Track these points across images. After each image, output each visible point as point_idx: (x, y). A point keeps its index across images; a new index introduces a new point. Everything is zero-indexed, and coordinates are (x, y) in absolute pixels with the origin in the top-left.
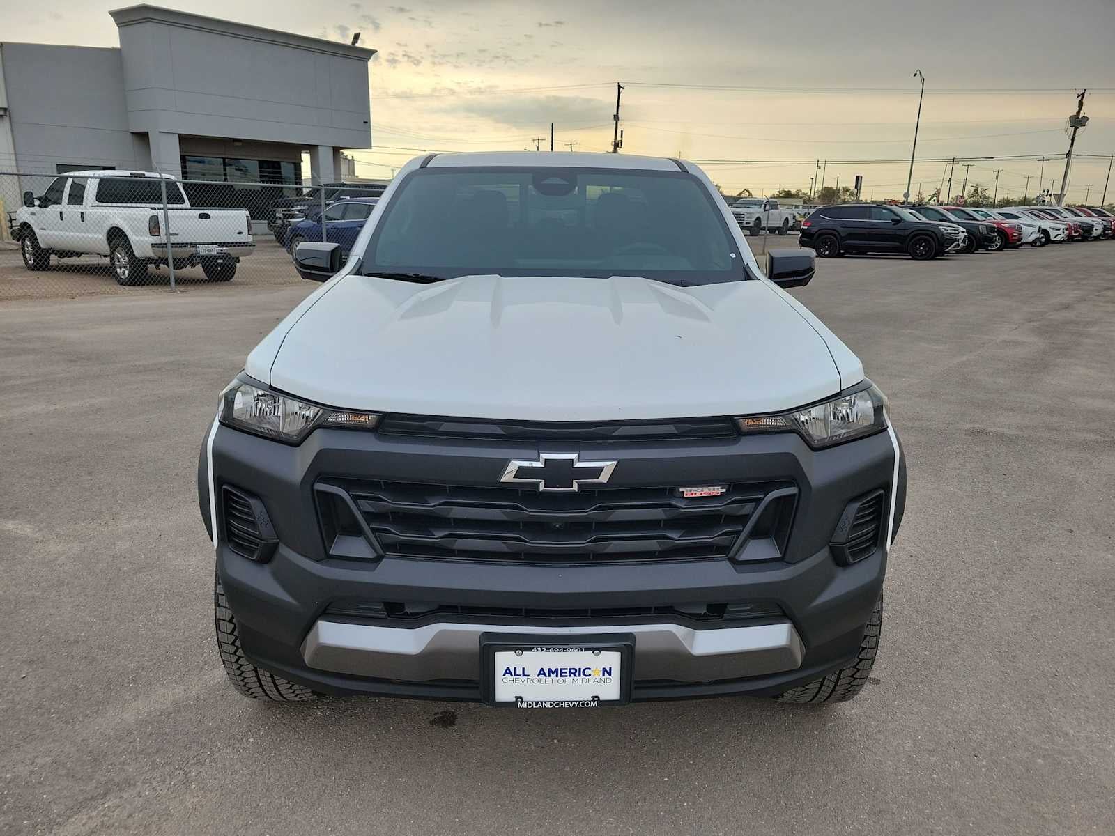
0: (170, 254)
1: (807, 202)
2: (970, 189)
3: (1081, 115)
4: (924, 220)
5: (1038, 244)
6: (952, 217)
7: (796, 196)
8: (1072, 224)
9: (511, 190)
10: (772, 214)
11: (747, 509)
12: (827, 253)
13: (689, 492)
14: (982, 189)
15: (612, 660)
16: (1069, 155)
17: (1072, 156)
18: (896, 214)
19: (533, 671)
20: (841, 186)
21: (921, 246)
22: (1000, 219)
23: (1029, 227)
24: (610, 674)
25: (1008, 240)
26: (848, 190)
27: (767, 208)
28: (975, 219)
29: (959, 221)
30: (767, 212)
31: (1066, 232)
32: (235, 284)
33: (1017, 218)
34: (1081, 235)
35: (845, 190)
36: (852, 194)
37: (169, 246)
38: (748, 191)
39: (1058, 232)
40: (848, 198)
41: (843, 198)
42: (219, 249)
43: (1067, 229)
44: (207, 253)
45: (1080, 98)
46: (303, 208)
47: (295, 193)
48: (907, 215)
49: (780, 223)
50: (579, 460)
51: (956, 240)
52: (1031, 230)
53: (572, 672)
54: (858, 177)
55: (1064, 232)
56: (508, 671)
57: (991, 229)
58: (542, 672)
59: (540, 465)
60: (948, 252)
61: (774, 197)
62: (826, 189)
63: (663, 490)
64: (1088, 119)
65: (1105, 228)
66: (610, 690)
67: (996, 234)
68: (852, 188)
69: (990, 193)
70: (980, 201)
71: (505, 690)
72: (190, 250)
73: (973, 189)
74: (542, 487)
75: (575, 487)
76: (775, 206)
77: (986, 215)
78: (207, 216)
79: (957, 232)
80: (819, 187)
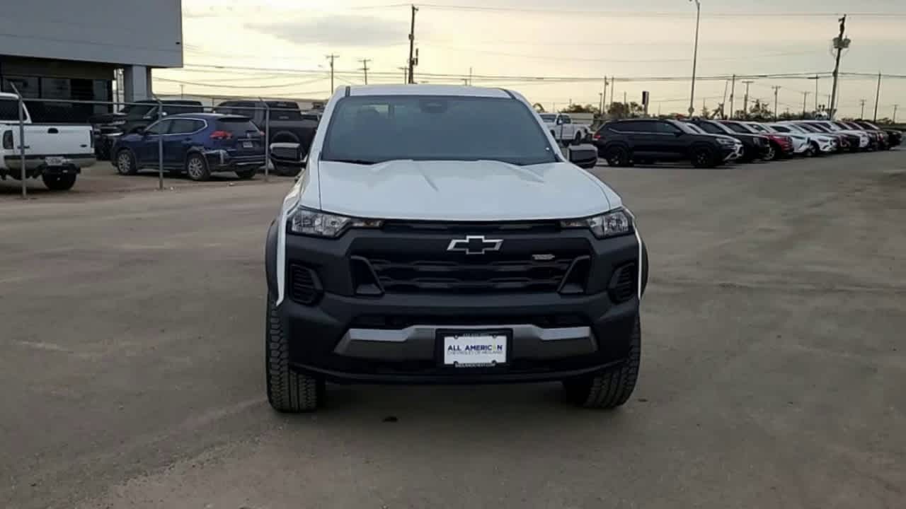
0: (23, 164)
1: (598, 115)
2: (751, 105)
3: (844, 37)
4: (703, 133)
5: (809, 154)
6: (729, 131)
7: (586, 111)
8: (839, 136)
9: (382, 109)
10: (565, 128)
11: (565, 267)
12: (617, 163)
13: (537, 257)
14: (763, 105)
15: (502, 340)
16: (835, 73)
17: (839, 75)
18: (677, 128)
19: (463, 348)
20: (629, 101)
21: (701, 156)
22: (772, 131)
23: (800, 139)
24: (501, 348)
25: (781, 151)
26: (636, 105)
27: (560, 122)
28: (750, 132)
29: (735, 133)
30: (560, 126)
31: (834, 144)
32: (77, 192)
33: (788, 131)
34: (848, 146)
35: (634, 105)
36: (640, 109)
37: (23, 157)
38: (540, 105)
39: (826, 144)
40: (636, 113)
41: (631, 112)
42: (64, 160)
43: (834, 141)
44: (55, 164)
45: (841, 22)
46: (120, 123)
47: (107, 109)
48: (687, 127)
49: (573, 136)
50: (486, 239)
51: (734, 151)
52: (801, 141)
53: (483, 348)
54: (644, 93)
55: (831, 144)
56: (450, 348)
57: (763, 140)
58: (467, 348)
59: (467, 241)
60: (727, 161)
61: (565, 112)
62: (615, 104)
63: (525, 256)
64: (849, 41)
65: (871, 140)
66: (501, 358)
67: (768, 146)
68: (639, 102)
69: (770, 108)
70: (761, 115)
71: (449, 359)
72: (40, 161)
73: (754, 104)
74: (468, 253)
75: (483, 253)
76: (567, 121)
77: (760, 128)
78: (54, 131)
79: (733, 143)
80: (608, 102)
